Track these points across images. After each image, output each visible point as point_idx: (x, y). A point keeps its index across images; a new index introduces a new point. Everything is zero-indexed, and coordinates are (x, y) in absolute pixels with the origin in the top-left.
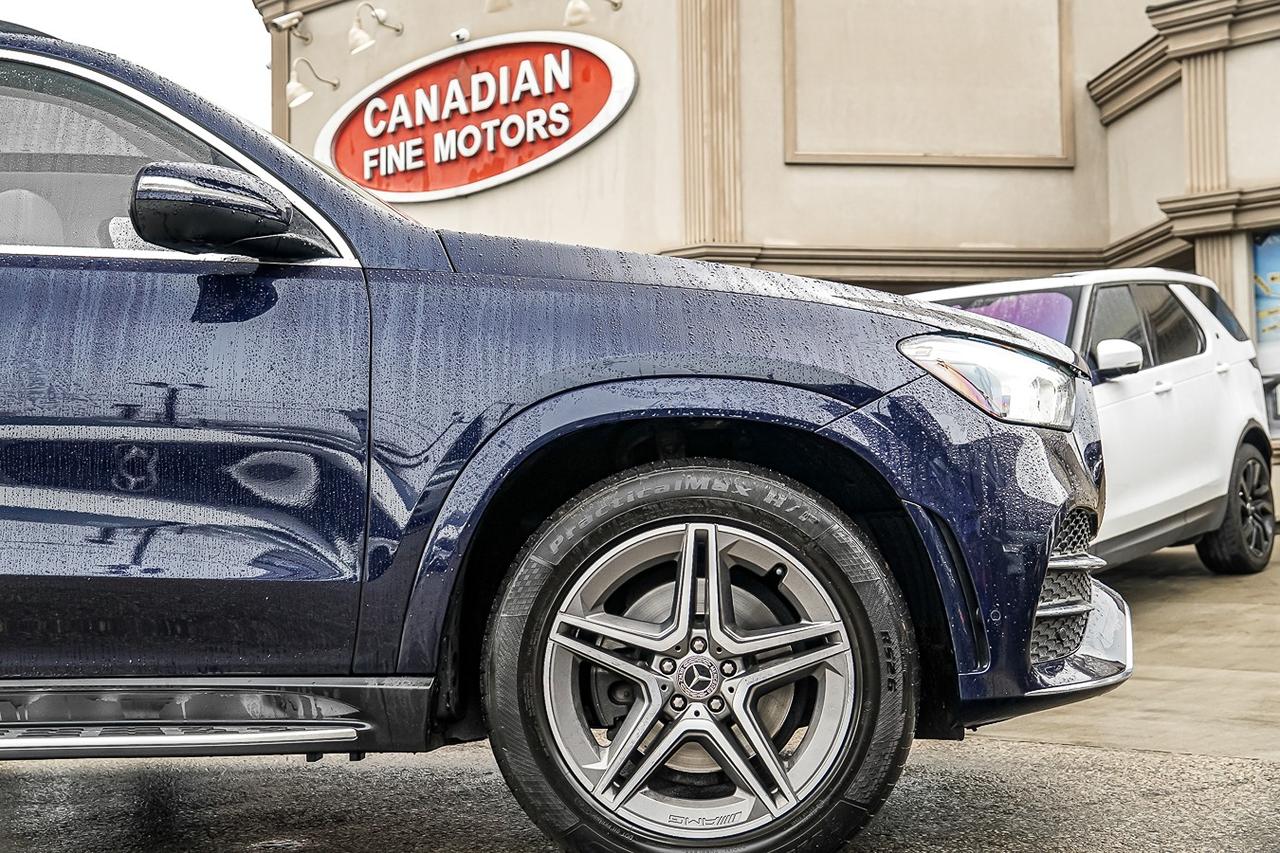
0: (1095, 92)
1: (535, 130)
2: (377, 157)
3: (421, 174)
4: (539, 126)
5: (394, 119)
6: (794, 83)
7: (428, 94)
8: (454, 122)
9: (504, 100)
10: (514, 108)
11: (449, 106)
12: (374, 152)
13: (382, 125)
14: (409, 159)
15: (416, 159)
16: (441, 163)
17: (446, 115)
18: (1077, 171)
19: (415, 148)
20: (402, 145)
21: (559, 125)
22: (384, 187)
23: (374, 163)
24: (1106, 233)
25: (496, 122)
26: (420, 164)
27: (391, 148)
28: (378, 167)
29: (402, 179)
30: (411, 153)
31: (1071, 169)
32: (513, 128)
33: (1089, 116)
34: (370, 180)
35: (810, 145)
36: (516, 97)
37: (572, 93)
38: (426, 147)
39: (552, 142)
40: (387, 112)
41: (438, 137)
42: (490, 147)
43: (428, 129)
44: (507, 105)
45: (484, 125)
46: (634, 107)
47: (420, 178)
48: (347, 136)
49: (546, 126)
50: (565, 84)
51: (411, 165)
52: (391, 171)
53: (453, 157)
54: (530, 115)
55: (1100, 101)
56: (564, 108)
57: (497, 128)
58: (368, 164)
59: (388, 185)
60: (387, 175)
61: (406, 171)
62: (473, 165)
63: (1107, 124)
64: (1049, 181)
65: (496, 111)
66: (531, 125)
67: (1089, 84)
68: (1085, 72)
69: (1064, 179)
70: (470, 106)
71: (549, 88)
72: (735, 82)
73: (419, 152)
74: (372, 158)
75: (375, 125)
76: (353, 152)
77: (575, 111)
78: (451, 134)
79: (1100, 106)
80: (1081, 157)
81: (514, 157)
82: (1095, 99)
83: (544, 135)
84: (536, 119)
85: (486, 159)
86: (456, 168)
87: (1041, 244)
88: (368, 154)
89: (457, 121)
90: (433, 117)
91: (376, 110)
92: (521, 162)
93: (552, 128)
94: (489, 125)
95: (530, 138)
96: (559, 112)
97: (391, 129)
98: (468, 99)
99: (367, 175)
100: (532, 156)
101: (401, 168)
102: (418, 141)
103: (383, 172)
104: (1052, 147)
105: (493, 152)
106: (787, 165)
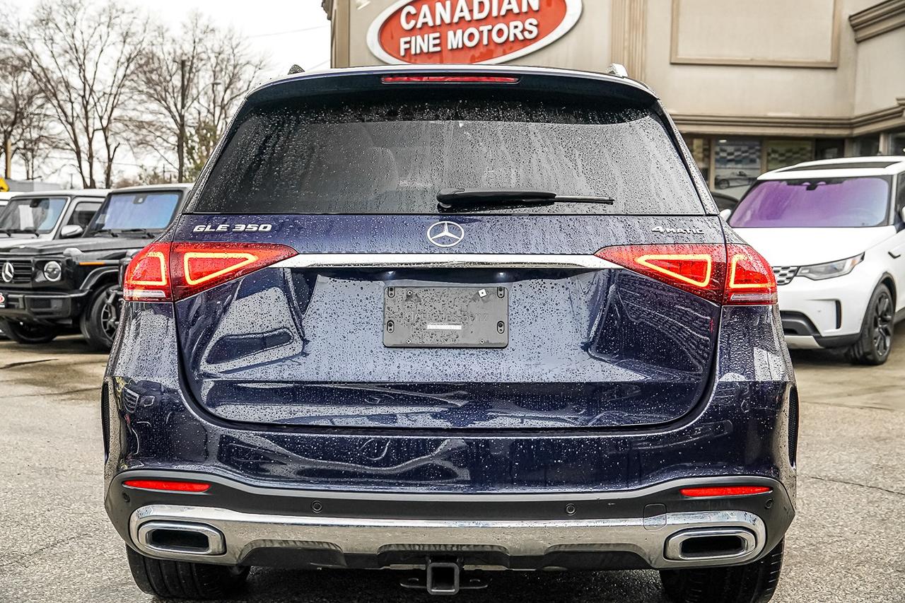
0: (854, 22)
1: (515, 34)
2: (409, 42)
3: (438, 55)
4: (518, 32)
5: (421, 20)
6: (678, 15)
7: (444, 7)
8: (460, 25)
9: (495, 13)
10: (501, 19)
11: (458, 15)
12: (408, 39)
13: (413, 23)
14: (431, 46)
15: (435, 46)
16: (452, 50)
17: (456, 20)
18: (839, 70)
19: (434, 39)
20: (426, 36)
21: (531, 32)
22: (413, 61)
23: (407, 46)
24: (853, 108)
25: (490, 27)
26: (438, 49)
27: (419, 38)
28: (410, 48)
29: (425, 57)
30: (432, 42)
31: (835, 69)
32: (500, 32)
33: (848, 36)
34: (404, 56)
35: (684, 54)
36: (503, 12)
37: (540, 13)
38: (442, 40)
39: (526, 42)
40: (416, 16)
41: (451, 34)
42: (485, 42)
43: (443, 28)
44: (496, 17)
45: (481, 28)
46: (579, 24)
47: (437, 58)
48: (388, 27)
49: (522, 32)
50: (535, 7)
51: (432, 49)
52: (418, 51)
53: (460, 46)
54: (512, 24)
55: (856, 28)
56: (535, 22)
57: (490, 31)
58: (403, 47)
59: (416, 60)
60: (416, 54)
61: (428, 53)
62: (473, 52)
63: (859, 42)
64: (822, 75)
65: (489, 20)
66: (512, 31)
67: (850, 17)
68: (849, 10)
69: (830, 75)
70: (472, 16)
71: (525, 9)
72: (644, 14)
73: (437, 41)
74: (406, 43)
75: (408, 22)
76: (392, 38)
77: (541, 24)
78: (459, 32)
79: (856, 31)
80: (841, 62)
81: (500, 50)
82: (853, 26)
83: (520, 37)
84: (516, 27)
85: (482, 49)
86: (463, 53)
87: (814, 115)
88: (403, 40)
89: (462, 24)
90: (447, 20)
91: (409, 13)
92: (505, 53)
93: (526, 34)
94: (485, 29)
95: (512, 38)
96: (531, 24)
97: (419, 26)
98: (471, 11)
99: (402, 53)
100: (512, 50)
101: (425, 50)
102: (437, 35)
103: (413, 52)
104: (825, 56)
105: (486, 45)
106: (672, 64)
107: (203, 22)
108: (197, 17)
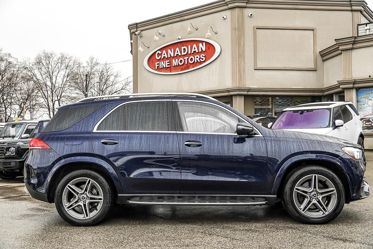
0: (321, 54)
1: (197, 60)
2: (159, 64)
3: (169, 68)
4: (198, 59)
5: (163, 56)
6: (256, 51)
7: (171, 51)
8: (177, 57)
9: (189, 53)
10: (192, 55)
11: (176, 53)
12: (158, 63)
13: (160, 57)
14: (167, 65)
15: (168, 65)
16: (174, 66)
17: (175, 55)
18: (317, 71)
19: (168, 62)
20: (165, 62)
21: (203, 59)
22: (160, 71)
23: (158, 65)
24: (323, 85)
25: (188, 58)
26: (169, 66)
27: (162, 62)
28: (159, 66)
29: (165, 69)
30: (167, 64)
31: (316, 70)
32: (192, 59)
33: (320, 59)
34: (157, 69)
35: (260, 65)
36: (192, 52)
37: (206, 52)
38: (170, 63)
39: (201, 63)
40: (161, 54)
41: (174, 60)
42: (186, 63)
43: (171, 59)
44: (190, 54)
45: (185, 58)
46: (220, 55)
47: (169, 69)
49: (199, 59)
50: (204, 50)
51: (167, 66)
52: (162, 67)
53: (177, 65)
54: (196, 56)
55: (322, 56)
56: (204, 55)
57: (188, 59)
58: (157, 66)
59: (161, 70)
60: (161, 68)
61: (166, 67)
62: (182, 67)
63: (324, 61)
64: (311, 73)
65: (188, 55)
66: (196, 59)
67: (320, 52)
68: (319, 50)
69: (314, 73)
70: (181, 54)
71: (200, 51)
72: (243, 51)
73: (169, 63)
74: (157, 64)
75: (158, 57)
76: (153, 62)
77: (206, 56)
78: (177, 60)
79: (322, 57)
80: (318, 68)
81: (192, 66)
82: (321, 55)
83: (199, 61)
84: (197, 57)
85: (185, 66)
86: (178, 67)
87: (309, 87)
88: (156, 63)
89: (178, 57)
90: (172, 56)
91: (158, 53)
92: (193, 67)
93: (201, 60)
94: (186, 58)
95: (196, 61)
96: (202, 56)
97: (162, 58)
98: (181, 52)
99: (156, 68)
100: (196, 66)
101: (165, 67)
102: (169, 61)
103: (160, 68)
104: (312, 66)
105: (187, 64)
106: (255, 69)
107: (94, 61)
108: (92, 59)
